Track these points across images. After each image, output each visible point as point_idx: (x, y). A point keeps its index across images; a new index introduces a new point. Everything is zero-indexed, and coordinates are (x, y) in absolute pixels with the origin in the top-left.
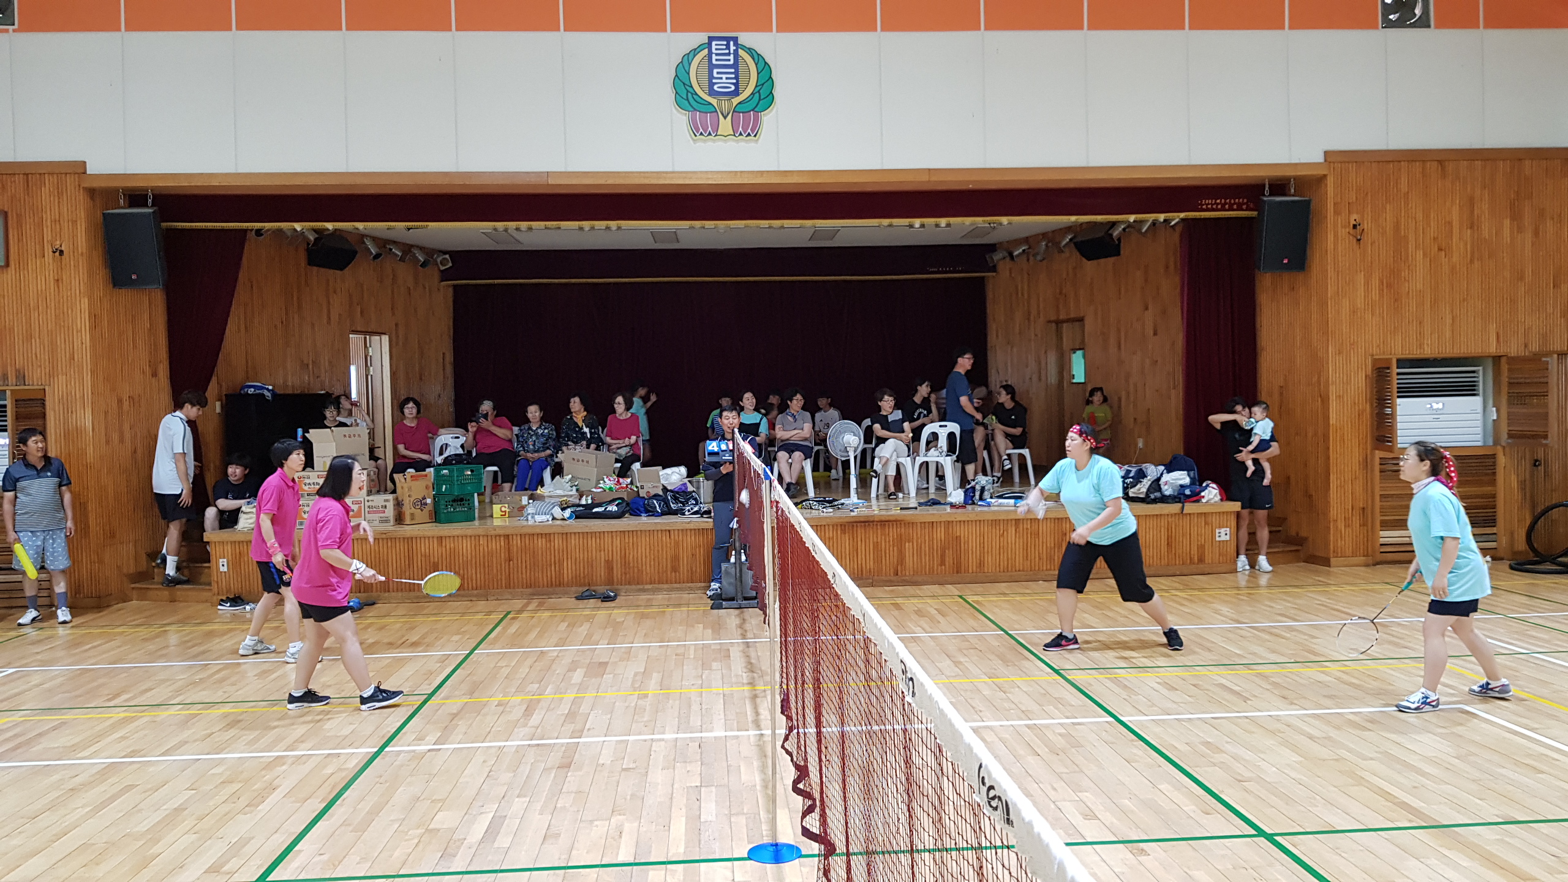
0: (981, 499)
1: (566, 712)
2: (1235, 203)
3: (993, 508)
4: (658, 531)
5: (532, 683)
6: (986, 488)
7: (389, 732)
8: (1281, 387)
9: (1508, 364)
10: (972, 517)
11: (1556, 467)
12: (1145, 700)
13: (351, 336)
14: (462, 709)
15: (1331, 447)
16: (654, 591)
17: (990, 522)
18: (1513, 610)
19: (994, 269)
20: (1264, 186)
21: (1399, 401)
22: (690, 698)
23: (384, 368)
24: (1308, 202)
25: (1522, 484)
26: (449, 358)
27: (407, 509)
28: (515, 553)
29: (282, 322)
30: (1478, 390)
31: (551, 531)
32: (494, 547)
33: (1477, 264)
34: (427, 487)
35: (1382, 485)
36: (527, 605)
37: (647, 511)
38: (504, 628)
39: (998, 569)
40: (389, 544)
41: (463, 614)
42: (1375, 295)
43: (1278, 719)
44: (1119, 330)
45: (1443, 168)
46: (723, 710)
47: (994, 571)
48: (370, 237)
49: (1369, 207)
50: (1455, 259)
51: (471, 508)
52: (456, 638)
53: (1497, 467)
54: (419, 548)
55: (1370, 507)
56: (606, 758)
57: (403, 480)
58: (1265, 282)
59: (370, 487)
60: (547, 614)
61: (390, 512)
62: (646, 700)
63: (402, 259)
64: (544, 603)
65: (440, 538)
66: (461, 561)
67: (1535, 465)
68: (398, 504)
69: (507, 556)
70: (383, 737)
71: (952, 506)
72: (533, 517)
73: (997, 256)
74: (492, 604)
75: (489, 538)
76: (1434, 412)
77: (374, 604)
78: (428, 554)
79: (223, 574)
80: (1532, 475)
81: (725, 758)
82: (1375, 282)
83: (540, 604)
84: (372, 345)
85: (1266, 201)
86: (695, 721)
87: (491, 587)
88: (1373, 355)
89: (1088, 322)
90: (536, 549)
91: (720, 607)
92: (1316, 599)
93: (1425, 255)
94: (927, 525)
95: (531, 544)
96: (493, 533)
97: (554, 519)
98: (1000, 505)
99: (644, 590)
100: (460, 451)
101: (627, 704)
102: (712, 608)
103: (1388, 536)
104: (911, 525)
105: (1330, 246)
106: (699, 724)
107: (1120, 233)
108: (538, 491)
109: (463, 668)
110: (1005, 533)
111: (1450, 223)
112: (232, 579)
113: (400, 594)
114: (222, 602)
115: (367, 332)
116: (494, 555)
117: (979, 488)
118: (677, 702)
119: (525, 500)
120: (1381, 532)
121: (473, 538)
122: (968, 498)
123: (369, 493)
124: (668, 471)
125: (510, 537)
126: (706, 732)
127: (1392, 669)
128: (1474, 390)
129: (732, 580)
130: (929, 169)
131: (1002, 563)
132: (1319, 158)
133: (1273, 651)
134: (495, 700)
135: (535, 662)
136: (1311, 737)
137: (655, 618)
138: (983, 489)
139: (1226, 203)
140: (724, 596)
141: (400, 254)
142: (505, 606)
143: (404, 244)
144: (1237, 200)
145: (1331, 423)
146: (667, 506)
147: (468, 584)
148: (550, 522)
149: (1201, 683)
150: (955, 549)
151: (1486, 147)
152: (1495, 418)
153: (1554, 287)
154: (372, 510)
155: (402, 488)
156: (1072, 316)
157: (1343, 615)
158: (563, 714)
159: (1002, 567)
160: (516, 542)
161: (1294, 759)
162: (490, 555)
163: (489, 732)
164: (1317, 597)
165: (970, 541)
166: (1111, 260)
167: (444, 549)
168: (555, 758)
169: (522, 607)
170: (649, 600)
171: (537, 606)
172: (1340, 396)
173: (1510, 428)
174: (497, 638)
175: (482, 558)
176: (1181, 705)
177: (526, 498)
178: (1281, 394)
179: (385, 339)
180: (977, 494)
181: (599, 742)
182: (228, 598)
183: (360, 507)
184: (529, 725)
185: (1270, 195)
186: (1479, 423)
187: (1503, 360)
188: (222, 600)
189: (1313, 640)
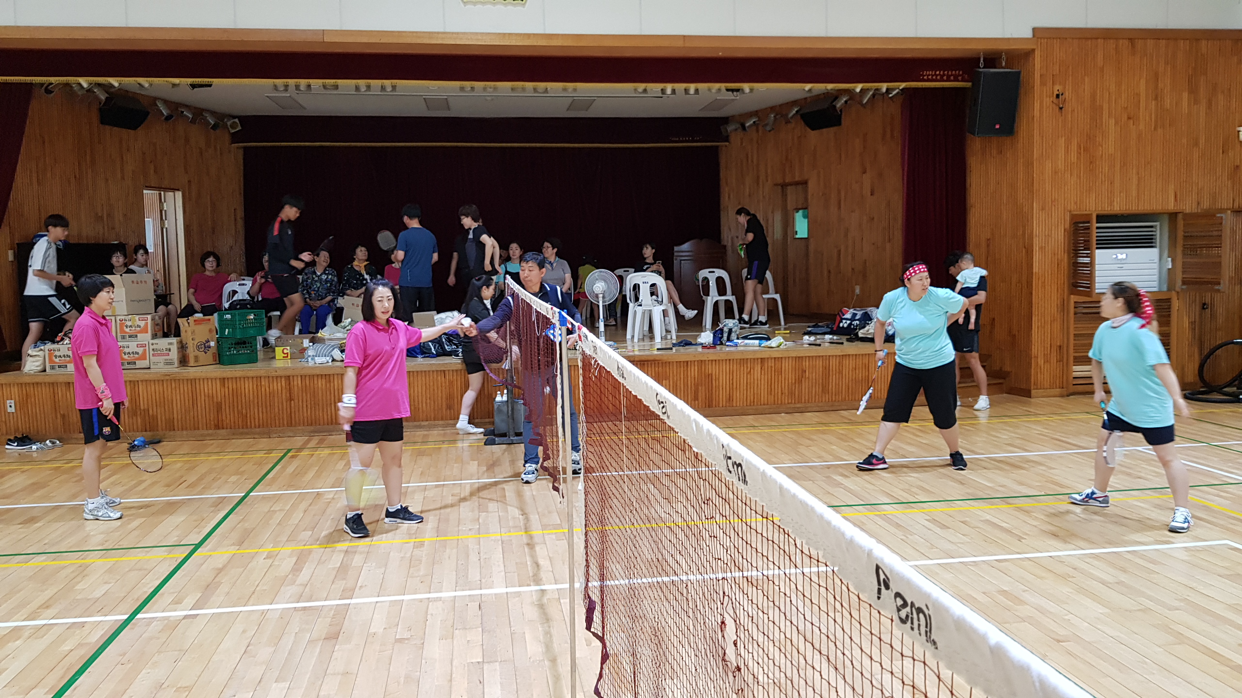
0: (729, 340)
1: (338, 565)
2: (952, 75)
3: (740, 348)
4: (433, 371)
5: (304, 531)
6: (733, 330)
7: (146, 592)
8: (988, 240)
9: (1184, 220)
10: (723, 357)
11: (1220, 310)
12: (922, 540)
13: (145, 192)
14: (229, 562)
15: (1034, 292)
16: (430, 427)
17: (738, 361)
18: (1213, 439)
19: (727, 139)
20: (979, 59)
21: (1097, 251)
22: (468, 546)
23: (178, 221)
24: (1019, 73)
25: (1192, 323)
26: (240, 213)
27: (191, 352)
28: (296, 393)
29: (75, 177)
30: (1155, 243)
31: (331, 372)
32: (275, 387)
33: (1160, 131)
34: (210, 331)
35: (1076, 326)
36: (308, 442)
37: (423, 353)
38: (282, 467)
39: (745, 403)
40: (173, 385)
41: (245, 452)
42: (1073, 157)
43: (1059, 560)
44: (839, 192)
45: (1133, 46)
46: (502, 559)
47: (741, 405)
48: (162, 100)
49: (1070, 78)
50: (1142, 127)
51: (254, 351)
52: (234, 478)
53: (1172, 310)
54: (202, 389)
55: (1065, 346)
56: (377, 627)
57: (187, 325)
58: (975, 145)
59: (155, 331)
60: (327, 451)
61: (174, 355)
62: (421, 549)
63: (193, 121)
64: (324, 440)
65: (223, 380)
66: (244, 401)
67: (1204, 308)
68: (182, 347)
69: (288, 395)
70: (138, 599)
71: (704, 347)
72: (312, 359)
73: (731, 128)
74: (274, 441)
75: (271, 379)
76: (1119, 262)
77: (159, 442)
78: (211, 395)
79: (11, 414)
80: (1201, 315)
81: (508, 621)
82: (1074, 147)
83: (321, 442)
84: (167, 200)
85: (981, 72)
86: (474, 574)
87: (273, 425)
88: (1070, 211)
89: (811, 184)
90: (316, 390)
91: (493, 443)
92: (1035, 429)
93: (1116, 123)
94: (682, 364)
95: (312, 384)
96: (274, 374)
97: (334, 360)
98: (746, 345)
99: (420, 427)
100: (247, 297)
101: (402, 555)
102: (485, 444)
103: (1079, 370)
104: (668, 364)
105: (1037, 113)
106: (478, 578)
107: (842, 105)
108: (319, 335)
109: (236, 514)
110: (752, 370)
111: (1138, 95)
112: (20, 420)
113: (185, 432)
114: (10, 441)
115: (161, 188)
116: (276, 395)
117: (727, 330)
118: (455, 551)
119: (306, 343)
120: (1074, 367)
121: (255, 379)
122: (717, 339)
123: (154, 336)
124: (443, 315)
125: (291, 378)
126: (486, 588)
127: (1137, 501)
128: (1152, 243)
129: (505, 417)
130: (684, 36)
131: (749, 398)
132: (1028, 34)
133: (1021, 483)
134: (265, 550)
135: (310, 505)
136: (1104, 583)
137: (431, 455)
138: (730, 331)
139: (944, 75)
140: (496, 432)
141: (190, 116)
142: (288, 443)
143: (195, 108)
144: (954, 72)
145: (1034, 271)
146: (442, 348)
147: (251, 422)
148: (330, 364)
149: (967, 519)
150: (707, 386)
151: (1170, 27)
152: (1170, 267)
153: (1223, 152)
154: (157, 352)
155: (186, 331)
156: (797, 179)
157: (1069, 446)
158: (334, 569)
159: (749, 401)
160: (297, 382)
161: (1101, 611)
162: (272, 395)
163: (254, 592)
164: (1034, 427)
165: (721, 378)
166: (832, 130)
167: (227, 390)
168: (321, 626)
169: (302, 445)
170: (425, 436)
171: (318, 444)
172: (1042, 247)
173: (1184, 276)
174: (274, 479)
175: (263, 398)
176: (959, 545)
177: (308, 341)
178: (988, 246)
179: (179, 195)
180: (725, 335)
181: (371, 603)
182: (16, 437)
183: (145, 350)
184: (297, 583)
185: (983, 68)
186: (1156, 272)
187: (1180, 216)
188: (10, 440)
189: (1052, 471)
